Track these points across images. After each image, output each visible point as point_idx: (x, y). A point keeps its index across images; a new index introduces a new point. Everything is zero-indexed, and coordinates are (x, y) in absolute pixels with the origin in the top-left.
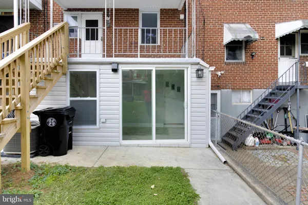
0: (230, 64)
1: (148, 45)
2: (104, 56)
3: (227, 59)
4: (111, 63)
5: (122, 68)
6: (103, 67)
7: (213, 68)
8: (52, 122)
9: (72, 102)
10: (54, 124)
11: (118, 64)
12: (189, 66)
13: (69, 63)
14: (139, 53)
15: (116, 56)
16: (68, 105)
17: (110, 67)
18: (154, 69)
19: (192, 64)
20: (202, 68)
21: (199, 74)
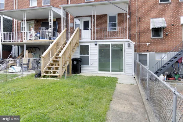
0: (154, 39)
1: (111, 31)
2: (91, 39)
3: (153, 36)
4: (94, 42)
5: (98, 44)
6: (91, 43)
7: (134, 43)
8: (75, 62)
9: (80, 56)
10: (76, 63)
11: (97, 42)
12: (125, 42)
13: (80, 42)
14: (105, 38)
15: (96, 39)
16: (79, 57)
17: (94, 43)
18: (111, 44)
19: (126, 41)
20: (130, 43)
21: (129, 45)
